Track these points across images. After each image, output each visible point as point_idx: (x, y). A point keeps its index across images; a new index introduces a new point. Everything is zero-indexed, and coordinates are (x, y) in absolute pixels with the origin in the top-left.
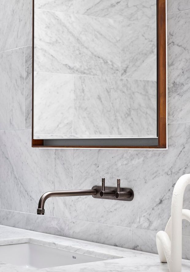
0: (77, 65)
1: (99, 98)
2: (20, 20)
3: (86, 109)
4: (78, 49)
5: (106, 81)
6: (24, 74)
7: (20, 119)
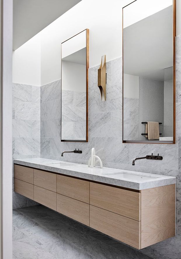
0: (74, 120)
1: (80, 128)
2: (58, 112)
3: (77, 131)
4: (75, 116)
5: (82, 124)
6: (59, 125)
7: (58, 135)
